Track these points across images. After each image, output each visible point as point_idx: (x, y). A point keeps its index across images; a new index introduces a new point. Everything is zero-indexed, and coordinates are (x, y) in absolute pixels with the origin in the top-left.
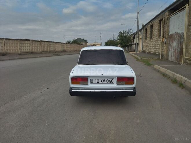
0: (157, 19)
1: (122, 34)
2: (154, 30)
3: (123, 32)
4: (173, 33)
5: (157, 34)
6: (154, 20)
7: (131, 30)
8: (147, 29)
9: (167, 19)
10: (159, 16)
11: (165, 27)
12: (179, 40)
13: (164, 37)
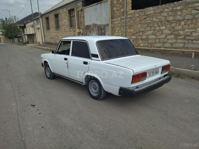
0: (65, 9)
1: (4, 21)
2: (62, 19)
3: (6, 19)
4: (90, 24)
5: (66, 24)
6: (60, 9)
7: (15, 17)
8: (49, 18)
9: (81, 10)
10: (68, 6)
11: (80, 18)
12: (99, 31)
13: (79, 28)
